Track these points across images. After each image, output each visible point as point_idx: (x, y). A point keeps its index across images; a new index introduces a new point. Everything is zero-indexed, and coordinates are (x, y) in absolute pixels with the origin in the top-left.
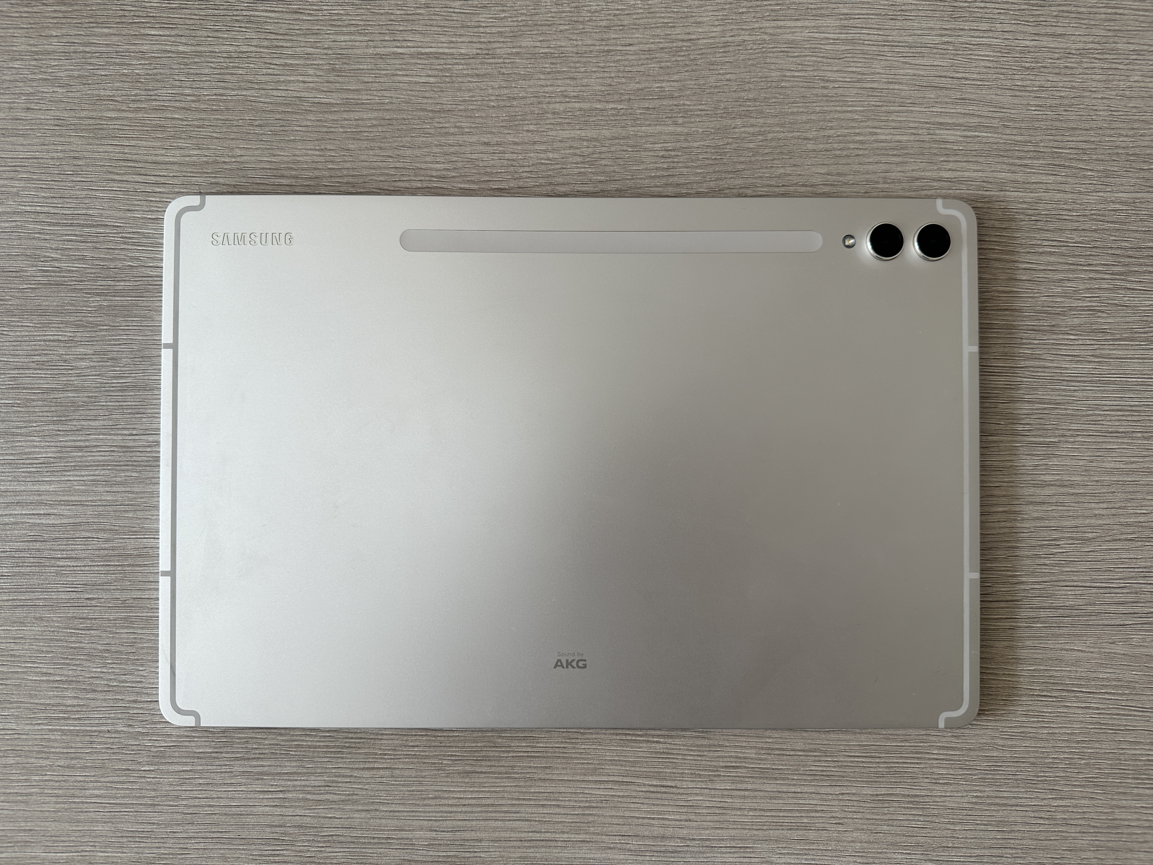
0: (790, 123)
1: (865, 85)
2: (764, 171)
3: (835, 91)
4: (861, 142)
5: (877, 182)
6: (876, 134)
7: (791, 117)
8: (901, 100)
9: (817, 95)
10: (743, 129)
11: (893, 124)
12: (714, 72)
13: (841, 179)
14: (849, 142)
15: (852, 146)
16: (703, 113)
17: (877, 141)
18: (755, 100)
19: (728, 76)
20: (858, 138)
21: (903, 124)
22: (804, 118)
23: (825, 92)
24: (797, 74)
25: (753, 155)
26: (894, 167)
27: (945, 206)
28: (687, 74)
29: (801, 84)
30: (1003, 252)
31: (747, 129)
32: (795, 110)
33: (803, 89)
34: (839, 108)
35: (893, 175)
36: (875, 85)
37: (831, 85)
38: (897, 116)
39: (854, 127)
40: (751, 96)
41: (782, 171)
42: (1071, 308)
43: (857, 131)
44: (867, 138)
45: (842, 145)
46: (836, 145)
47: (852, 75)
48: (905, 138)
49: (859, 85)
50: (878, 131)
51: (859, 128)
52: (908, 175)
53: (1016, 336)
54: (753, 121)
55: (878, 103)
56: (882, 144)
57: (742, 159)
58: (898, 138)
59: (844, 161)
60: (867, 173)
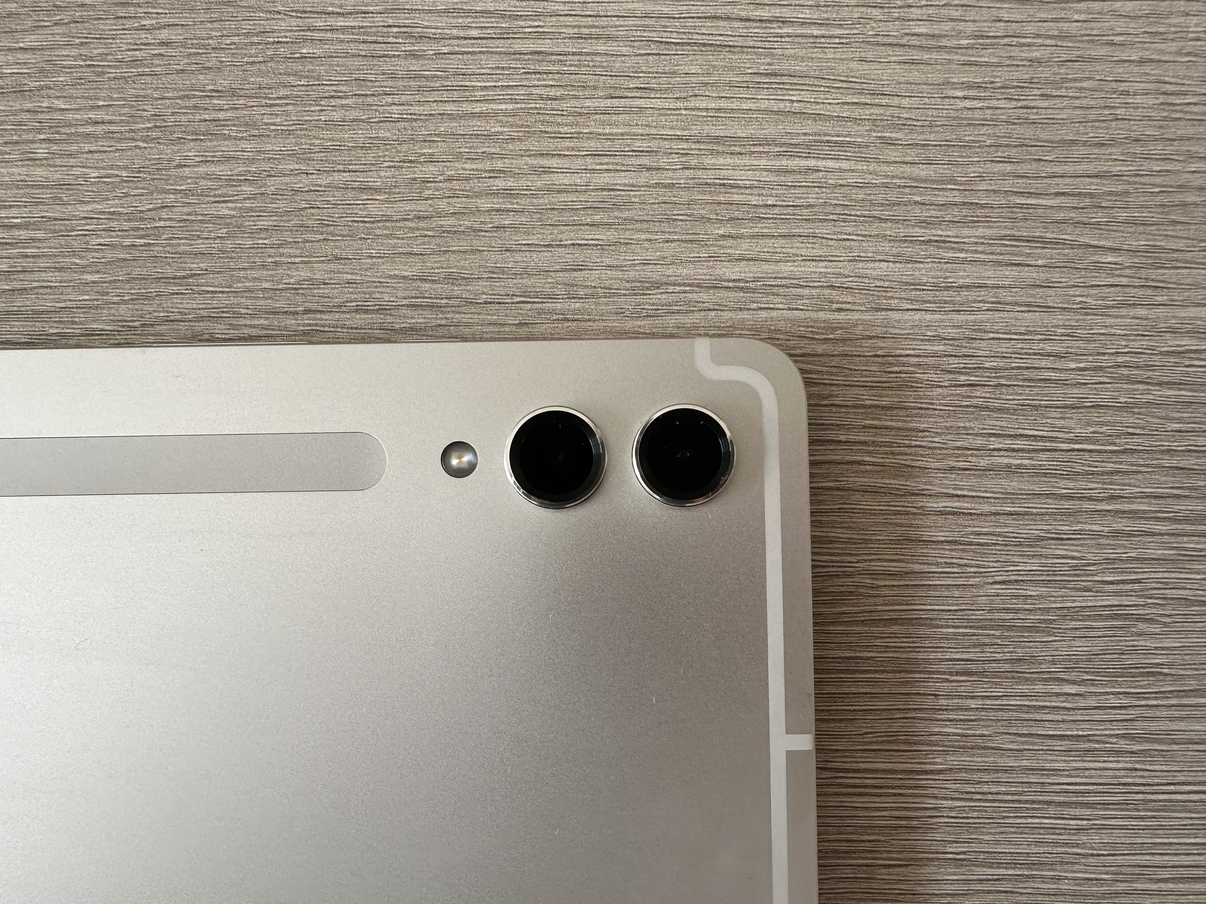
0: (325, 150)
1: (518, 46)
2: (256, 274)
3: (441, 63)
4: (508, 193)
5: (552, 297)
6: (547, 171)
7: (326, 134)
8: (612, 81)
9: (393, 76)
10: (202, 169)
11: (592, 144)
12: (128, 24)
13: (457, 291)
14: (478, 195)
15: (485, 204)
16: (100, 129)
17: (549, 190)
18: (234, 93)
19: (164, 34)
20: (500, 184)
21: (618, 145)
22: (361, 134)
23: (415, 66)
24: (340, 22)
25: (230, 236)
26: (594, 255)
27: (718, 360)
28: (58, 30)
29: (353, 48)
30: (882, 469)
31: (211, 169)
32: (337, 115)
33: (357, 62)
34: (450, 108)
35: (592, 277)
36: (546, 46)
37: (430, 48)
38: (603, 123)
39: (491, 156)
40: (223, 83)
41: (304, 273)
42: (1067, 614)
43: (499, 165)
44: (523, 183)
45: (458, 204)
46: (442, 204)
47: (483, 21)
48: (622, 179)
49: (502, 46)
50: (554, 162)
51: (502, 157)
52: (632, 274)
53: (922, 691)
54: (227, 146)
55: (552, 93)
56: (563, 197)
57: (201, 246)
58: (606, 179)
59: (464, 245)
60: (526, 273)
